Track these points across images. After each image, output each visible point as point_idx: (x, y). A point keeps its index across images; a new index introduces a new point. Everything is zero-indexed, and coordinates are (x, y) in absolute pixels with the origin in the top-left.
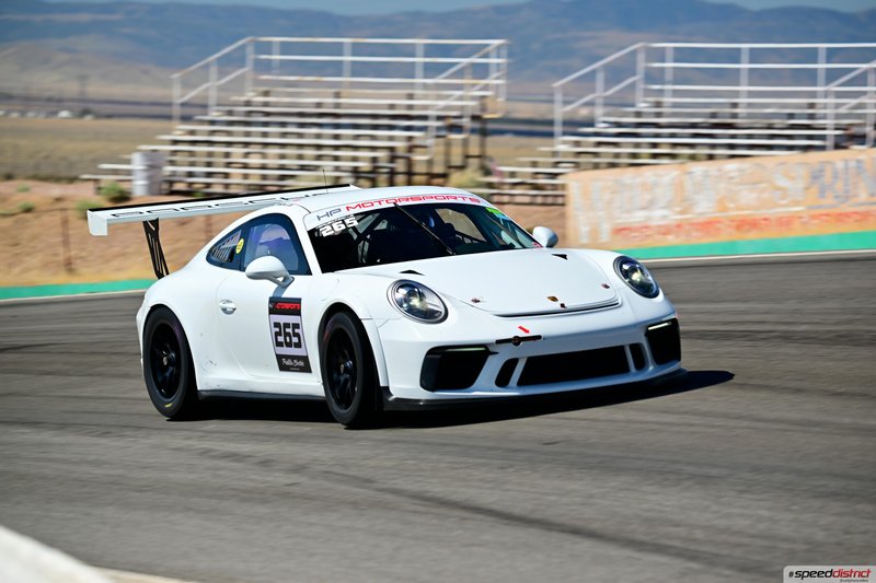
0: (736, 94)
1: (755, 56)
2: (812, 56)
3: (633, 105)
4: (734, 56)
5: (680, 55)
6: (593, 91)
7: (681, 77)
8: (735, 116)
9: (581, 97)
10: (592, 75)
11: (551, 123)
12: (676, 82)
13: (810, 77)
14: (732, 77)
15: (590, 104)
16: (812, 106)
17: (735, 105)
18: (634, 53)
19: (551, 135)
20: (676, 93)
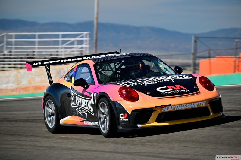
0: (34, 48)
1: (40, 36)
3: (2, 52)
4: (34, 37)
5: (17, 37)
7: (17, 43)
8: (34, 55)
12: (16, 45)
13: (57, 43)
14: (33, 43)
16: (57, 52)
17: (34, 52)
20: (16, 48)
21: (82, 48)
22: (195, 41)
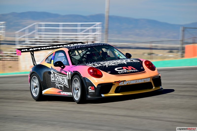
0: (59, 35)
1: (64, 26)
2: (76, 26)
3: (34, 37)
4: (58, 26)
5: (46, 26)
6: (25, 34)
7: (46, 30)
8: (58, 40)
9: (22, 35)
10: (24, 31)
11: (15, 42)
13: (76, 31)
14: (57, 31)
15: (24, 37)
16: (76, 37)
17: (58, 37)
18: (34, 25)
19: (15, 44)
21: (95, 35)
22: (183, 31)
